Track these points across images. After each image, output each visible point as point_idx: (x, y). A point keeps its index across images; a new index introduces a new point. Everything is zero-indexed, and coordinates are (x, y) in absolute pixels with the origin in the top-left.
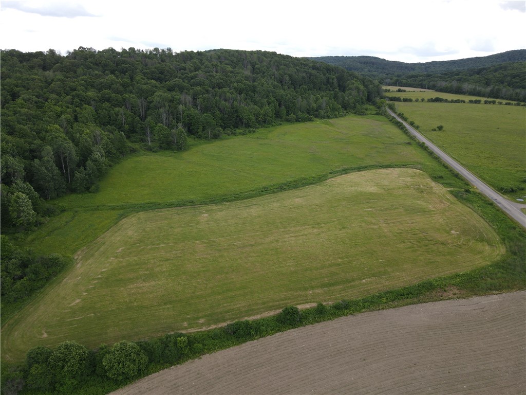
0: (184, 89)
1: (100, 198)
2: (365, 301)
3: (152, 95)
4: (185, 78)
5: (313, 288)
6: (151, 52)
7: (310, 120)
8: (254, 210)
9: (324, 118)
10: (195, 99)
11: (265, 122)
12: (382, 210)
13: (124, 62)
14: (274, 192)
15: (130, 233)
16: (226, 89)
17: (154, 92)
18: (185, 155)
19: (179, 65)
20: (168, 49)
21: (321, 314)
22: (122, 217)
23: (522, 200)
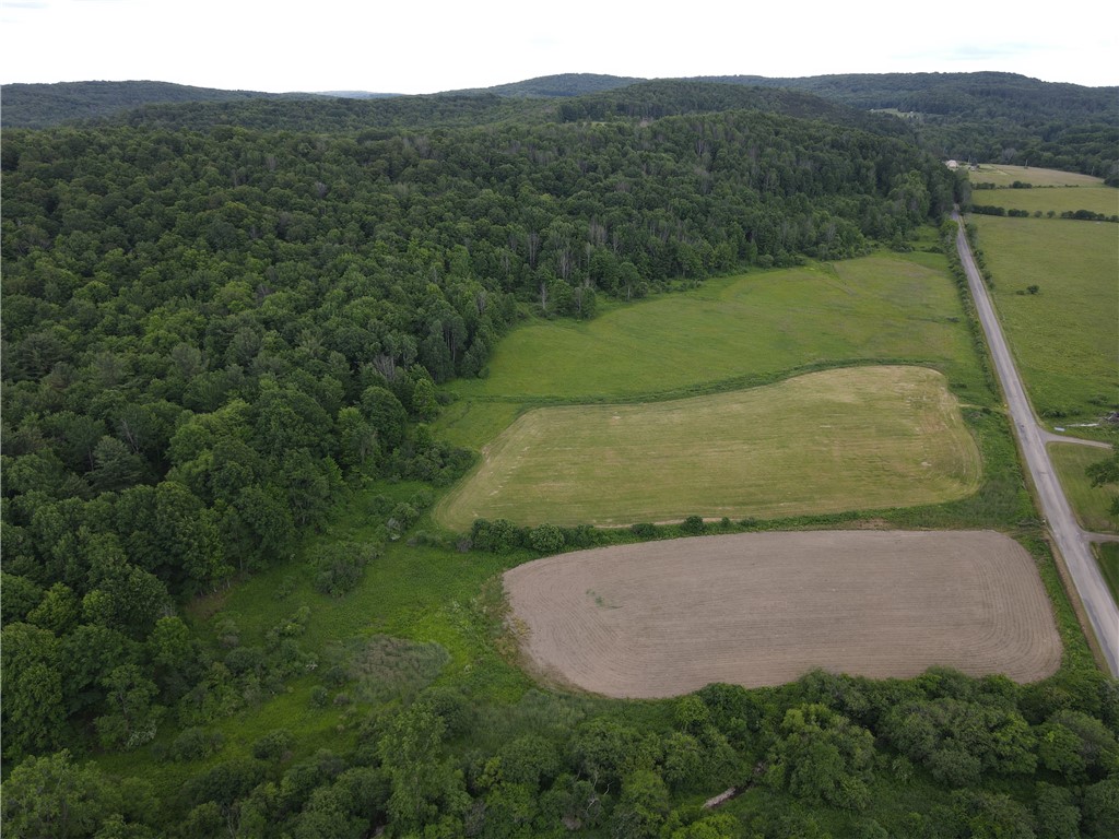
0: (593, 212)
1: (491, 386)
2: (774, 522)
3: (547, 226)
4: (595, 190)
5: (724, 505)
7: (799, 264)
8: (676, 416)
9: (826, 260)
10: (609, 229)
11: (719, 268)
12: (846, 429)
14: (707, 393)
15: (533, 432)
16: (660, 211)
17: (551, 220)
18: (593, 326)
19: (585, 159)
21: (725, 527)
22: (521, 412)
23: (1063, 430)
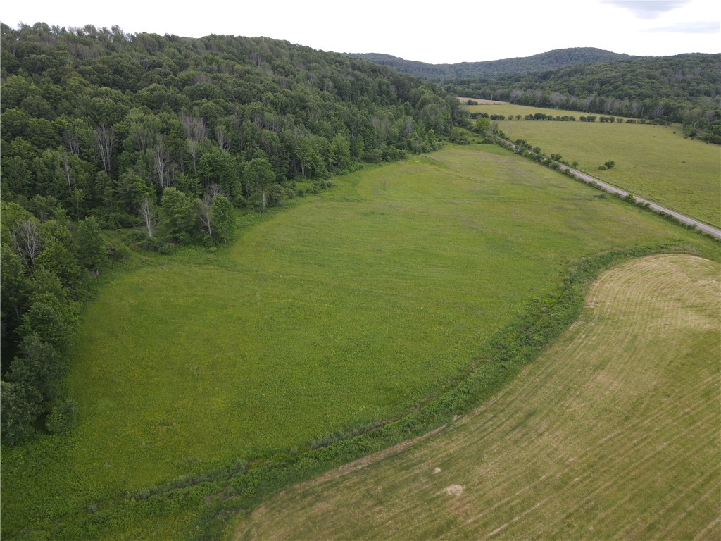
0: (179, 105)
6: (79, 32)
7: (403, 157)
13: (34, 50)
16: (257, 105)
19: (144, 58)
20: (113, 29)
